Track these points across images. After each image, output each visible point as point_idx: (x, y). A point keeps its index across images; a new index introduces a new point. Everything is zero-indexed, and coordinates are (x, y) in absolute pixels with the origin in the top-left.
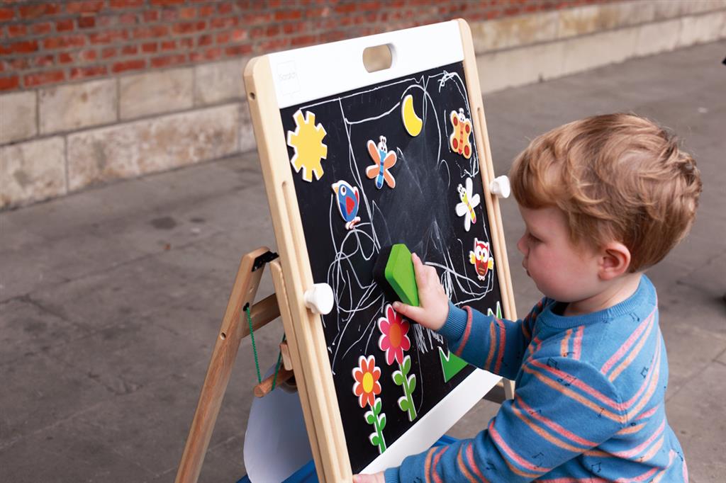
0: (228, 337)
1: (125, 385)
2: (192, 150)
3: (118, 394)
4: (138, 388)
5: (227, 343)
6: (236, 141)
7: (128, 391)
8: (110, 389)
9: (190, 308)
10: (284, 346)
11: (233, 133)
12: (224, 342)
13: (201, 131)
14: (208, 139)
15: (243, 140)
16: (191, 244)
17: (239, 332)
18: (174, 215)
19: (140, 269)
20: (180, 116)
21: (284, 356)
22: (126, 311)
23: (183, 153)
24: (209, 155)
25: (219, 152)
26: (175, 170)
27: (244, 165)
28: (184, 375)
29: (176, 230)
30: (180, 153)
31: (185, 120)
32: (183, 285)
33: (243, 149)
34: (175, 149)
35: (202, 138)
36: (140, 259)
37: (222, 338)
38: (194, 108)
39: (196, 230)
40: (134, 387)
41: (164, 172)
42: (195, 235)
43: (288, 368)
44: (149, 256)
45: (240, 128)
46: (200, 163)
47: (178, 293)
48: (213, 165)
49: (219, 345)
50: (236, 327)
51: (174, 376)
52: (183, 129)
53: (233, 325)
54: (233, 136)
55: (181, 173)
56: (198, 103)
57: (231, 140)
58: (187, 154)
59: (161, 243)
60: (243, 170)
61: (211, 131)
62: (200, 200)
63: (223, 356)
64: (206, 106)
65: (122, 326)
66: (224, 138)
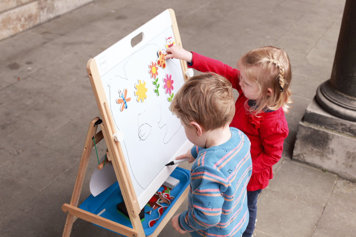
0: (87, 149)
1: (17, 151)
2: (19, 26)
3: (14, 155)
4: (22, 151)
5: (87, 151)
6: (38, 18)
7: (18, 153)
8: (10, 154)
9: (36, 109)
10: (107, 153)
11: (36, 15)
12: (86, 151)
13: (22, 16)
14: (26, 20)
15: (42, 17)
16: (29, 76)
17: (91, 146)
18: (18, 61)
19: (9, 92)
20: (12, 11)
21: (107, 155)
22: (8, 114)
23: (15, 28)
24: (27, 27)
25: (31, 25)
26: (12, 36)
27: (44, 30)
28: (41, 142)
29: (20, 69)
30: (13, 28)
31: (14, 13)
32: (30, 98)
33: (42, 21)
34: (11, 26)
35: (23, 19)
36: (8, 87)
37: (85, 149)
38: (17, 6)
39: (30, 68)
40: (21, 151)
41: (8, 38)
42: (29, 71)
43: (109, 160)
44: (11, 84)
45: (39, 12)
46: (23, 31)
47: (29, 102)
48: (30, 31)
49: (84, 151)
50: (90, 145)
51: (37, 143)
52: (14, 17)
53: (89, 145)
54: (37, 16)
55: (15, 38)
56: (19, 4)
57: (36, 18)
58: (17, 28)
59: (15, 77)
60: (44, 33)
61: (27, 16)
62: (28, 51)
63: (86, 155)
64: (23, 4)
65: (8, 122)
66: (33, 18)
